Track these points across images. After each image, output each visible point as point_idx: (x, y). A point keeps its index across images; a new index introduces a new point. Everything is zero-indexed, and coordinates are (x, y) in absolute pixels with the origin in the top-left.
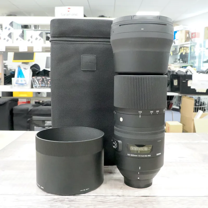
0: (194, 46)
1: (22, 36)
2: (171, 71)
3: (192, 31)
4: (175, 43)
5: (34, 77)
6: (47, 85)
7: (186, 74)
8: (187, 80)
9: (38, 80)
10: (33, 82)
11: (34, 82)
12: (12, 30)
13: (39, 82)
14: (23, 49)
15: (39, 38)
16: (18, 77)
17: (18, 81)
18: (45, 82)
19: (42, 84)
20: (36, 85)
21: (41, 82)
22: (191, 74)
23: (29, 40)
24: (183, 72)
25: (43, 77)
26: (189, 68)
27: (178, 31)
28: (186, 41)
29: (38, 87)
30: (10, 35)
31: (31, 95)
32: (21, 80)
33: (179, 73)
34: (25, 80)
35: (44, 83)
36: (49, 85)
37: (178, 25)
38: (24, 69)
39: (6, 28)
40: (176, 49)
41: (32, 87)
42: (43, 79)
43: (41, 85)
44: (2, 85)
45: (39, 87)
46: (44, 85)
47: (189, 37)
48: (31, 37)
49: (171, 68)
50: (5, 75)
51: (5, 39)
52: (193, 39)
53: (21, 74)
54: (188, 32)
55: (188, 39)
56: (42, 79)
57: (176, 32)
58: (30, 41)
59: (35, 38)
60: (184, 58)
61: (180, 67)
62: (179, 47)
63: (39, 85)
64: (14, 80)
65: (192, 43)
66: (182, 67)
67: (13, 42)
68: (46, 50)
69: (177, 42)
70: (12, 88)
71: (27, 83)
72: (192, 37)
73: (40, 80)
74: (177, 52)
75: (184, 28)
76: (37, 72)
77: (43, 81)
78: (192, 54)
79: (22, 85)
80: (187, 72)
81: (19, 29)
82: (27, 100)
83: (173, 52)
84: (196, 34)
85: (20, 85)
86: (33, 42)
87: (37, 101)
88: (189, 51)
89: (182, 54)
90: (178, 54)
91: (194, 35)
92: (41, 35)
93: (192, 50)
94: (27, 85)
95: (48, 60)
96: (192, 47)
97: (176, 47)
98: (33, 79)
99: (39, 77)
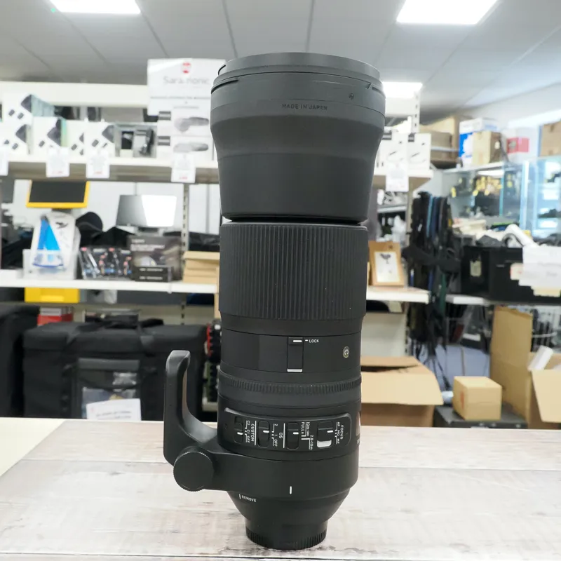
0: (512, 173)
1: (56, 135)
2: (462, 237)
3: (508, 134)
4: (462, 166)
5: (84, 249)
6: (120, 272)
7: (504, 245)
8: (507, 261)
9: (97, 257)
10: (81, 260)
11: (84, 261)
12: (28, 118)
13: (97, 263)
14: (58, 169)
15: (103, 140)
16: (40, 247)
17: (39, 258)
18: (114, 263)
19: (107, 267)
20: (89, 271)
21: (104, 260)
22: (518, 245)
23: (74, 147)
24: (496, 240)
25: (111, 250)
26: (512, 229)
27: (471, 134)
28: (493, 160)
29: (95, 276)
30: (22, 133)
31: (74, 299)
32: (49, 257)
33: (485, 244)
34: (59, 257)
35: (112, 266)
36: (126, 272)
37: (470, 118)
38: (58, 226)
39: (12, 113)
40: (465, 180)
41: (79, 276)
42: (110, 254)
43: (103, 271)
45: (97, 275)
46: (112, 271)
47: (500, 149)
48: (82, 139)
49: (462, 229)
50: (4, 241)
51: (7, 142)
52: (510, 156)
53: (48, 241)
54: (496, 137)
55: (496, 155)
56: (106, 254)
57: (465, 136)
58: (78, 150)
59: (92, 141)
60: (486, 205)
61: (487, 228)
62: (473, 176)
63: (98, 271)
64: (29, 255)
65: (509, 165)
66: (493, 227)
67: (29, 152)
68: (121, 174)
69: (469, 163)
70: (22, 276)
71: (66, 265)
72: (509, 150)
73: (103, 257)
74: (470, 190)
75: (488, 126)
76: (94, 235)
77: (110, 259)
78: (509, 194)
79: (52, 269)
80: (506, 240)
81: (49, 115)
82: (62, 312)
83: (458, 188)
84: (520, 143)
85: (45, 268)
86: (85, 152)
87: (91, 314)
88: (501, 187)
89: (481, 193)
90: (470, 194)
91: (513, 144)
92: (107, 134)
93: (510, 184)
94: (64, 270)
95: (124, 201)
96: (509, 177)
97: (465, 175)
98: (82, 253)
99: (97, 248)
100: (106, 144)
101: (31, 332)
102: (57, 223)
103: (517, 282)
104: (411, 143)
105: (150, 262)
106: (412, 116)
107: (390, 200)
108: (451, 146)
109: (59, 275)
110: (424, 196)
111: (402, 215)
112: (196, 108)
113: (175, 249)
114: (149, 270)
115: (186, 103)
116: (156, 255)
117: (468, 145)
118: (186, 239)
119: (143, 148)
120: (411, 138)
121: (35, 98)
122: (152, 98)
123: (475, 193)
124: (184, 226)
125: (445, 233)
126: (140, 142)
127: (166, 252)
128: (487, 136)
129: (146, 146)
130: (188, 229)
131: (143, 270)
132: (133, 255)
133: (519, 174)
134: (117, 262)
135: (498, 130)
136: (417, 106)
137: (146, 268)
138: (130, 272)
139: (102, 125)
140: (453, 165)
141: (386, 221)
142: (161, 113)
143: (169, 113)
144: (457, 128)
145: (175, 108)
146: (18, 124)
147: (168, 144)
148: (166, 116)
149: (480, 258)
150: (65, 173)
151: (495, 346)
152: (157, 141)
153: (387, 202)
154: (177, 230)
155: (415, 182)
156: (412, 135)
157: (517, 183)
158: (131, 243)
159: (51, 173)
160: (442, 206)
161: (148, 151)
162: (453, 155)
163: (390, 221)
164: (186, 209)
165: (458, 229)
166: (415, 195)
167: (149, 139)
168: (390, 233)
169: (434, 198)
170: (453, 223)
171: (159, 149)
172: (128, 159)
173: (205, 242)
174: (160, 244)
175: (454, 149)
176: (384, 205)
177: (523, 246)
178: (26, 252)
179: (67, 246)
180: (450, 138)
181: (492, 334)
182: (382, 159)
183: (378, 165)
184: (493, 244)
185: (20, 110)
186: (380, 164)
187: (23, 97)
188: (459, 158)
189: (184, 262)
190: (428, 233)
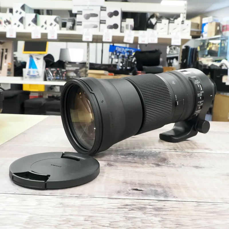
0: (224, 40)
1: (35, 21)
2: (202, 65)
3: (223, 23)
4: (203, 37)
5: (47, 69)
6: (62, 78)
7: (220, 68)
8: (221, 75)
9: (52, 72)
10: (46, 73)
11: (47, 73)
12: (24, 14)
13: (53, 74)
14: (36, 35)
15: (54, 23)
16: (30, 68)
17: (29, 72)
18: (59, 75)
19: (56, 76)
20: (49, 78)
21: (55, 73)
22: (226, 68)
23: (42, 26)
24: (217, 66)
25: (58, 69)
26: (224, 61)
27: (207, 23)
28: (216, 35)
29: (51, 80)
30: (21, 20)
31: (42, 89)
32: (33, 72)
33: (212, 68)
34: (37, 72)
35: (59, 76)
36: (64, 78)
37: (207, 17)
38: (36, 59)
39: (17, 12)
40: (204, 44)
41: (45, 80)
42: (58, 71)
43: (55, 78)
44: (12, 76)
45: (53, 79)
46: (59, 78)
47: (219, 30)
48: (46, 23)
49: (203, 62)
50: (15, 66)
51: (15, 24)
52: (224, 33)
53: (33, 65)
54: (218, 25)
55: (218, 32)
56: (56, 71)
57: (204, 24)
58: (44, 28)
59: (50, 23)
60: (212, 53)
61: (213, 61)
62: (207, 42)
65: (223, 37)
66: (216, 61)
67: (24, 28)
68: (62, 38)
69: (205, 36)
70: (23, 79)
71: (40, 75)
72: (223, 30)
73: (55, 72)
74: (206, 47)
75: (214, 20)
76: (51, 63)
77: (57, 73)
78: (222, 49)
79: (34, 77)
80: (221, 66)
81: (32, 13)
82: (39, 94)
83: (201, 47)
84: (228, 27)
85: (32, 76)
86: (47, 28)
87: (51, 95)
88: (219, 46)
89: (211, 48)
90: (206, 49)
91: (225, 28)
92: (55, 20)
93: (223, 45)
94: (39, 77)
95: (62, 51)
96: (223, 42)
97: (204, 41)
98: (47, 70)
99: (53, 68)
100: (55, 25)
101: (27, 101)
102: (36, 58)
103: (225, 83)
104: (182, 25)
105: (73, 74)
106: (183, 13)
107: (172, 52)
108: (198, 28)
109: (37, 79)
110: (187, 48)
111: (177, 58)
112: (92, 10)
113: (84, 69)
114: (73, 77)
115: (88, 8)
116: (76, 72)
117: (205, 28)
118: (88, 66)
119: (71, 27)
120: (183, 22)
121: (26, 5)
122: (74, 6)
123: (208, 49)
124: (87, 60)
125: (195, 63)
126: (69, 24)
127: (80, 71)
128: (214, 24)
129: (72, 26)
130: (89, 61)
131: (71, 77)
132: (67, 71)
133: (227, 41)
134: (61, 74)
135: (219, 21)
136: (185, 9)
137: (72, 76)
138: (66, 78)
139: (54, 17)
140: (199, 37)
141: (170, 61)
142: (78, 11)
143: (81, 11)
144: (201, 21)
145: (84, 10)
146: (20, 17)
147: (81, 25)
148: (80, 13)
149: (210, 73)
150: (39, 37)
151: (215, 110)
152: (76, 23)
153: (170, 53)
154: (84, 62)
155: (184, 41)
156: (183, 21)
157: (226, 44)
158: (66, 67)
159: (34, 37)
160: (195, 52)
161: (72, 28)
162: (199, 33)
163: (171, 61)
164: (88, 53)
165: (201, 62)
166: (183, 47)
167: (73, 23)
168: (171, 65)
169: (191, 49)
170: (198, 59)
171: (77, 27)
172: (65, 31)
173: (96, 67)
174: (78, 67)
175: (199, 30)
176: (169, 54)
177: (228, 68)
178: (24, 70)
179: (40, 67)
180: (198, 25)
181: (213, 106)
182: (170, 31)
183: (168, 34)
184: (215, 68)
185: (20, 10)
186: (169, 33)
187: (21, 5)
188: (202, 34)
189: (87, 75)
190: (188, 63)
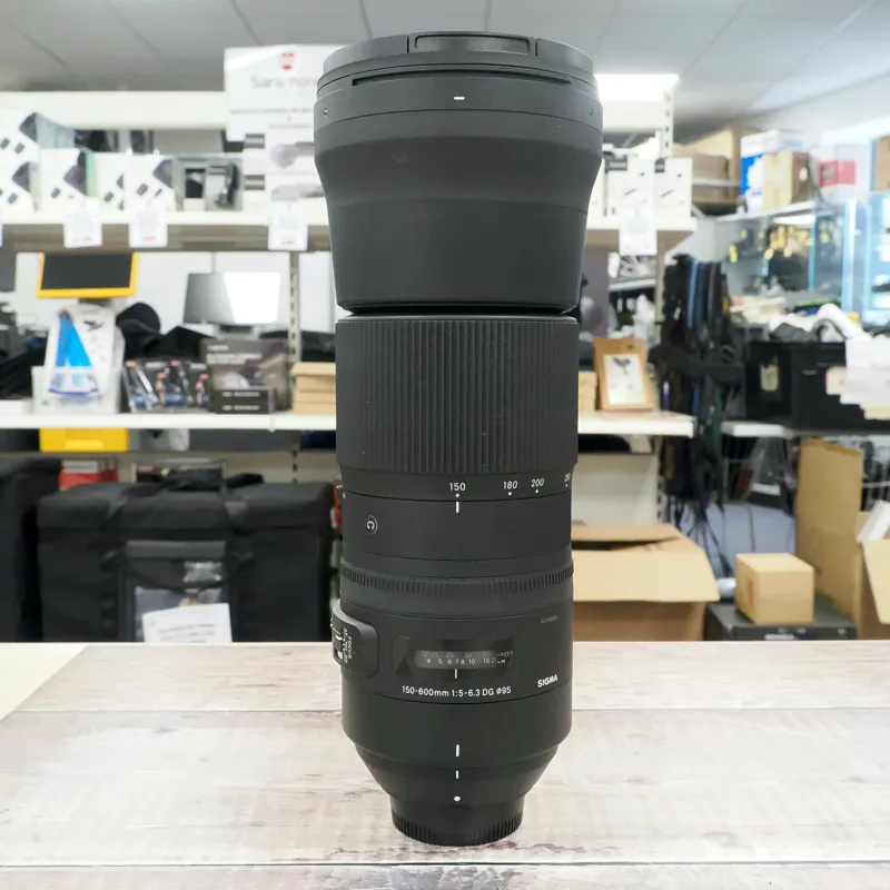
0: (828, 219)
1: (79, 177)
2: (747, 327)
3: (821, 155)
4: (746, 209)
5: (131, 364)
6: (190, 399)
7: (814, 338)
8: (820, 365)
9: (152, 376)
10: (127, 382)
11: (132, 382)
12: (32, 152)
13: (153, 386)
14: (81, 233)
15: (155, 184)
16: (60, 363)
17: (58, 380)
18: (181, 385)
19: (169, 391)
20: (140, 399)
21: (164, 381)
22: (839, 339)
23: (109, 197)
24: (801, 330)
25: (175, 363)
26: (828, 311)
27: (760, 156)
28: (795, 199)
29: (149, 407)
30: (23, 176)
31: (120, 445)
32: (76, 379)
33: (785, 337)
34: (91, 378)
35: (178, 389)
36: (200, 399)
37: (757, 130)
38: (88, 327)
39: (5, 143)
40: (751, 234)
41: (124, 407)
42: (174, 370)
43: (163, 398)
45: (154, 405)
46: (177, 398)
47: (809, 180)
48: (120, 183)
49: (746, 314)
50: (2, 354)
52: (826, 191)
53: (73, 351)
54: (802, 161)
55: (802, 190)
56: (167, 371)
57: (750, 161)
58: (115, 202)
59: (137, 185)
60: (787, 272)
61: (787, 311)
62: (765, 226)
63: (155, 399)
64: (41, 376)
65: (823, 206)
66: (797, 310)
67: (36, 207)
68: (187, 240)
69: (757, 205)
70: (31, 411)
71: (102, 390)
72: (822, 181)
73: (161, 375)
74: (760, 249)
75: (788, 144)
76: (147, 340)
77: (173, 379)
78: (823, 253)
79: (79, 397)
80: (819, 330)
81: (65, 146)
82: (100, 466)
83: (740, 247)
84: (841, 169)
85: (69, 397)
86: (126, 205)
87: (147, 469)
88: (811, 242)
89: (778, 253)
90: (761, 255)
91: (829, 172)
92: (162, 173)
93: (825, 238)
94: (100, 398)
96: (823, 226)
97: (751, 226)
98: (129, 369)
99: (153, 361)
100: (160, 191)
101: (47, 501)
102: (87, 323)
103: (836, 398)
104: (660, 175)
105: (238, 380)
106: (661, 130)
107: (630, 270)
108: (727, 177)
109: (93, 406)
110: (683, 262)
111: (649, 293)
112: (305, 126)
113: (279, 359)
114: (237, 394)
115: (289, 119)
116: (248, 371)
117: (755, 175)
118: (296, 343)
119: (221, 196)
120: (660, 167)
121: (42, 119)
122: (234, 112)
123: (769, 254)
124: (292, 321)
125: (718, 322)
126: (215, 185)
127: (264, 366)
128: (786, 160)
129: (225, 191)
130: (299, 325)
131: (227, 395)
132: (210, 370)
133: (840, 221)
134: (186, 383)
135: (804, 149)
136: (668, 114)
137: (233, 391)
138: (207, 399)
139: (154, 159)
140: (731, 209)
141: (624, 304)
142: (248, 136)
143: (262, 136)
144: (737, 147)
145: (272, 127)
146: (16, 162)
147: (262, 188)
148: (257, 141)
149: (776, 359)
150: (95, 240)
151: (803, 502)
152: (243, 182)
153: (624, 273)
154: (282, 328)
155: (667, 239)
156: (660, 162)
157: (836, 235)
158: (207, 352)
159: (73, 240)
160: (713, 277)
161: (229, 200)
162: (731, 192)
163: (630, 303)
165: (739, 314)
166: (669, 260)
167: (230, 180)
168: (631, 323)
169: (700, 265)
170: (730, 304)
171: (246, 197)
172: (198, 214)
174: (254, 351)
175: (732, 183)
176: (619, 278)
177: (845, 338)
178: (36, 371)
179: (103, 359)
180: (726, 164)
181: (798, 484)
182: (612, 202)
183: (605, 213)
184: (796, 338)
185: (19, 137)
186: (609, 211)
187: (22, 117)
188: (741, 198)
189: (294, 379)
190: (690, 323)
